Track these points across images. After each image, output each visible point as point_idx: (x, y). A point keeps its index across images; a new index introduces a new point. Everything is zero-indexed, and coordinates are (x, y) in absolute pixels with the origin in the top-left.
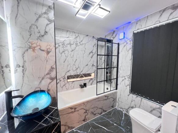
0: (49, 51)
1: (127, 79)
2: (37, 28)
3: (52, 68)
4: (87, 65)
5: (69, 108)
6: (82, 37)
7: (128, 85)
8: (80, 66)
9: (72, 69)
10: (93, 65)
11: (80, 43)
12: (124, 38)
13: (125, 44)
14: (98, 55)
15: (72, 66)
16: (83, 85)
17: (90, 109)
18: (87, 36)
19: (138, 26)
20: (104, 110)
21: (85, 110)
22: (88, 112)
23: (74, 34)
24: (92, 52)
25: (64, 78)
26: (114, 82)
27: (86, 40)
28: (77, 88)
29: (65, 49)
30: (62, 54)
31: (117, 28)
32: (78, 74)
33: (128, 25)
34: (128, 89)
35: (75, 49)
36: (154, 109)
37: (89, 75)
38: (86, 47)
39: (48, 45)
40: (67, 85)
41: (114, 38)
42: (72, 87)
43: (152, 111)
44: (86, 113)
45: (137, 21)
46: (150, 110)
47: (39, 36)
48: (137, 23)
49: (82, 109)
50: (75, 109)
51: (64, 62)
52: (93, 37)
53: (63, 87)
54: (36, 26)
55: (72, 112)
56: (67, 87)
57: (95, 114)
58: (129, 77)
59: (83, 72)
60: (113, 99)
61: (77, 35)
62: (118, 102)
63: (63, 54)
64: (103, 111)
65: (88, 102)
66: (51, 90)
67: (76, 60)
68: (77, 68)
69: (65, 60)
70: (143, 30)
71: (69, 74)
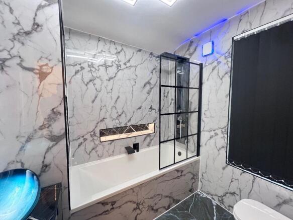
0: (45, 71)
1: (220, 135)
2: (11, 11)
3: (54, 112)
4: (140, 108)
5: (98, 203)
6: (129, 52)
7: (223, 147)
8: (125, 110)
9: (110, 115)
10: (151, 108)
11: (125, 64)
12: (213, 52)
13: (215, 64)
14: (161, 86)
15: (109, 109)
16: (132, 146)
17: (146, 200)
18: (140, 50)
19: (244, 26)
20: (174, 200)
21: (135, 204)
22: (141, 207)
23: (113, 47)
24: (149, 83)
25: (92, 133)
26: (193, 140)
27: (137, 59)
28: (120, 153)
29: (95, 75)
30: (89, 86)
31: (196, 35)
32: (123, 125)
33: (221, 27)
34: (223, 154)
35: (115, 76)
36: (285, 202)
37: (144, 127)
38: (137, 73)
39: (42, 57)
40: (100, 148)
41: (191, 55)
42: (110, 152)
43: (279, 205)
44: (138, 210)
45: (241, 16)
46: (276, 202)
47: (16, 32)
48: (241, 20)
49: (129, 203)
50: (112, 205)
51: (93, 101)
52: (151, 54)
53: (90, 152)
54: (9, 5)
55: (106, 212)
56: (100, 153)
57: (157, 210)
58: (223, 130)
59: (133, 122)
60: (192, 176)
61: (119, 48)
62: (201, 181)
63: (91, 85)
64: (172, 201)
65: (141, 186)
66: (52, 166)
67: (118, 97)
68: (120, 114)
69: (96, 97)
70: (255, 31)
71: (102, 126)
